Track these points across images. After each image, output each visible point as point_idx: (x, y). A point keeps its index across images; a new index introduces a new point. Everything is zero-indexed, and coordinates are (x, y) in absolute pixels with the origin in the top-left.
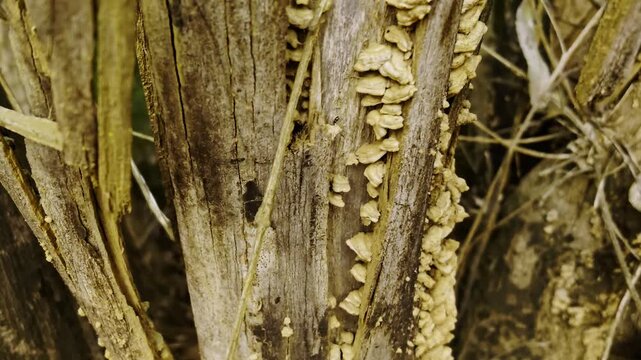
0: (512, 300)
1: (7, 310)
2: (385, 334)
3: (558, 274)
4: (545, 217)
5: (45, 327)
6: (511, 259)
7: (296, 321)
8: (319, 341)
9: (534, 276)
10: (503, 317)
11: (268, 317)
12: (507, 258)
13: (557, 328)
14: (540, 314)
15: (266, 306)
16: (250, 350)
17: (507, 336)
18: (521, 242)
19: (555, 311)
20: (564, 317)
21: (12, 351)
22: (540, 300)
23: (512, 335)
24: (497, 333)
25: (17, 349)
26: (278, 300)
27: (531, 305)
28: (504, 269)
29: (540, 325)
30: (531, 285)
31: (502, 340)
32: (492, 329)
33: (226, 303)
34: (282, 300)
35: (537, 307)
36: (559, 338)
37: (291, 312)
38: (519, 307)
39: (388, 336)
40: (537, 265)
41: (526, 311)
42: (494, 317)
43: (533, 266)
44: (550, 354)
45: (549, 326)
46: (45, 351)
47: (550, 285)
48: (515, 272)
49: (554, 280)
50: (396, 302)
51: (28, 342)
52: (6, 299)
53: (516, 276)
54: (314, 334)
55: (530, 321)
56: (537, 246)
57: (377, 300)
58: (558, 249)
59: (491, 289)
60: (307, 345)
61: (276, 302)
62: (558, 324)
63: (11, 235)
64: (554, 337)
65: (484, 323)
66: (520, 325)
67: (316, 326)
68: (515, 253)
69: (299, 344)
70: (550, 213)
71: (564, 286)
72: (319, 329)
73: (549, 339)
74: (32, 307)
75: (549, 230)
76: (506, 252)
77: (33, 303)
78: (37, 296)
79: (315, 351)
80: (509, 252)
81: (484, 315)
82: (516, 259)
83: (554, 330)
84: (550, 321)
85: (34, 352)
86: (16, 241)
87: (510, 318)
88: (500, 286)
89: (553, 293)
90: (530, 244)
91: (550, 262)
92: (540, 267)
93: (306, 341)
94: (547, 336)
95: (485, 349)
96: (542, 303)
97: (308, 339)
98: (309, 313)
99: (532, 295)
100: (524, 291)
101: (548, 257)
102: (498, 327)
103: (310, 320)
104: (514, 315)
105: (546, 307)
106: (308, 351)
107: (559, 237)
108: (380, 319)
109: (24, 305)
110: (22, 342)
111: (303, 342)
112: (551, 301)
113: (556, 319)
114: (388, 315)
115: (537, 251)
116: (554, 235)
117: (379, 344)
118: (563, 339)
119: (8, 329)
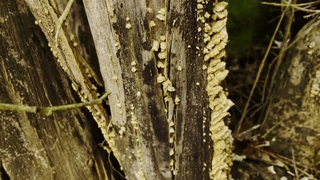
0: (291, 92)
1: (14, 42)
2: (180, 32)
3: (314, 76)
4: (308, 46)
5: (35, 57)
6: (291, 70)
7: (132, 20)
8: (145, 33)
9: (302, 78)
10: (286, 101)
11: (119, 17)
12: (289, 70)
13: (313, 106)
14: (305, 98)
15: (117, 10)
16: (114, 41)
17: (288, 110)
18: (296, 61)
19: (312, 96)
20: (317, 99)
21: (18, 63)
22: (305, 90)
23: (290, 109)
24: (283, 109)
25: (20, 62)
26: (122, 6)
27: (300, 94)
28: (288, 76)
29: (304, 104)
30: (301, 83)
31: (285, 112)
32: (280, 108)
33: (100, 12)
34: (124, 6)
35: (303, 94)
36: (314, 111)
37: (129, 14)
38: (294, 95)
39: (181, 35)
40: (304, 72)
41: (297, 97)
42: (282, 101)
43: (302, 73)
44: (309, 119)
45: (309, 104)
46: (35, 68)
47: (310, 82)
48: (293, 77)
49: (312, 79)
50: (182, 12)
51: (26, 60)
52: (14, 36)
53: (293, 79)
54: (142, 29)
55: (299, 102)
56: (305, 62)
57: (171, 8)
58: (315, 62)
59: (281, 87)
60: (140, 35)
61: (121, 8)
62: (314, 103)
63: (17, 7)
64: (312, 110)
65: (277, 105)
66: (294, 104)
67: (142, 23)
68: (293, 67)
69: (136, 35)
70: (311, 44)
71: (317, 82)
72: (144, 25)
73: (309, 111)
74: (28, 45)
75: (310, 52)
76: (288, 67)
77: (29, 43)
78: (31, 40)
79: (144, 40)
80: (290, 67)
81: (276, 101)
82: (294, 70)
83: (312, 107)
84: (309, 102)
85: (29, 67)
86: (20, 11)
87: (289, 101)
88: (285, 85)
89: (311, 86)
90: (300, 62)
91: (310, 70)
92: (305, 73)
93: (139, 32)
94: (309, 110)
95: (277, 118)
96: (306, 92)
97: (140, 31)
98: (138, 15)
99: (300, 88)
100: (297, 86)
101: (310, 67)
102: (283, 106)
103: (139, 19)
104: (291, 100)
105: (307, 94)
106: (140, 39)
107: (316, 56)
108: (175, 21)
109: (23, 42)
110: (23, 60)
111: (137, 33)
112: (310, 91)
113: (313, 101)
114: (179, 19)
115: (304, 65)
116: (313, 55)
117: (177, 39)
118: (316, 111)
119: (15, 51)
